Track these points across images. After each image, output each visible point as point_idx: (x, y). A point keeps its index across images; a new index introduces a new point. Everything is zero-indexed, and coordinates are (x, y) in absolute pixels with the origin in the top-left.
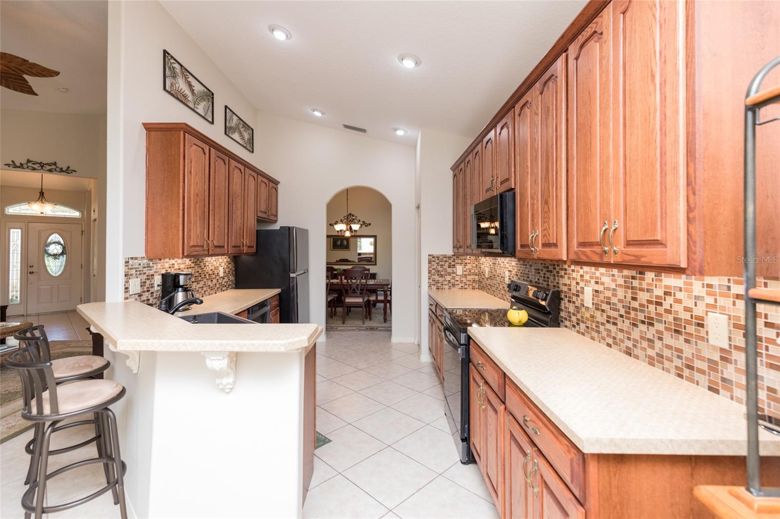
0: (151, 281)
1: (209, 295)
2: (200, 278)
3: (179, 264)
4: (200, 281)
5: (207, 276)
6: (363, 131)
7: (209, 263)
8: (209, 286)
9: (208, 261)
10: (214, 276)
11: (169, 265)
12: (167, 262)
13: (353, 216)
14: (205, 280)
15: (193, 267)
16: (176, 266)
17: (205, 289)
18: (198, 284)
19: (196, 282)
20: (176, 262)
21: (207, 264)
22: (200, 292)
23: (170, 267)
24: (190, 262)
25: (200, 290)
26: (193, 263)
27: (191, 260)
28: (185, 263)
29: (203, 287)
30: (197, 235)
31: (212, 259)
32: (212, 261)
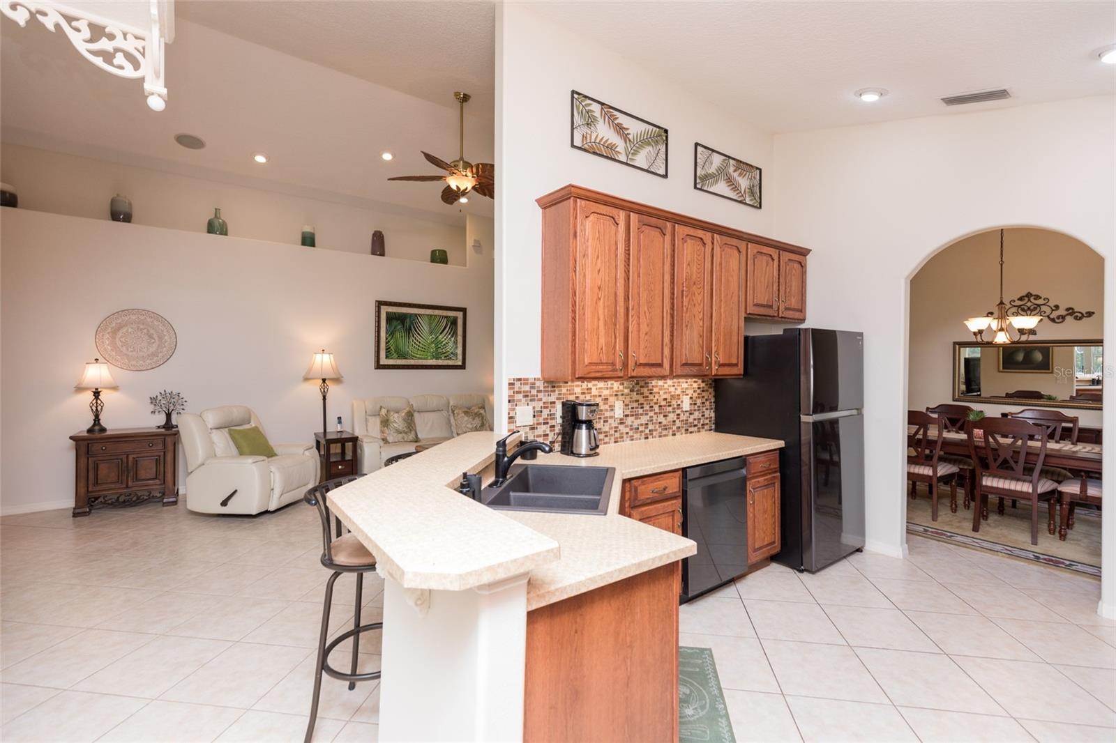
0: (550, 411)
1: (660, 436)
2: (641, 411)
3: (601, 388)
4: (642, 415)
5: (656, 408)
6: (1001, 94)
7: (661, 389)
8: (660, 423)
9: (657, 386)
10: (670, 409)
11: (582, 390)
12: (578, 386)
13: (1037, 297)
14: (652, 414)
16: (594, 392)
17: (651, 427)
18: (636, 419)
19: (632, 415)
20: (594, 385)
21: (655, 390)
22: (641, 432)
23: (583, 393)
24: (621, 387)
25: (641, 428)
26: (626, 388)
27: (623, 384)
28: (612, 388)
29: (647, 424)
30: (600, 348)
31: (666, 383)
32: (666, 386)
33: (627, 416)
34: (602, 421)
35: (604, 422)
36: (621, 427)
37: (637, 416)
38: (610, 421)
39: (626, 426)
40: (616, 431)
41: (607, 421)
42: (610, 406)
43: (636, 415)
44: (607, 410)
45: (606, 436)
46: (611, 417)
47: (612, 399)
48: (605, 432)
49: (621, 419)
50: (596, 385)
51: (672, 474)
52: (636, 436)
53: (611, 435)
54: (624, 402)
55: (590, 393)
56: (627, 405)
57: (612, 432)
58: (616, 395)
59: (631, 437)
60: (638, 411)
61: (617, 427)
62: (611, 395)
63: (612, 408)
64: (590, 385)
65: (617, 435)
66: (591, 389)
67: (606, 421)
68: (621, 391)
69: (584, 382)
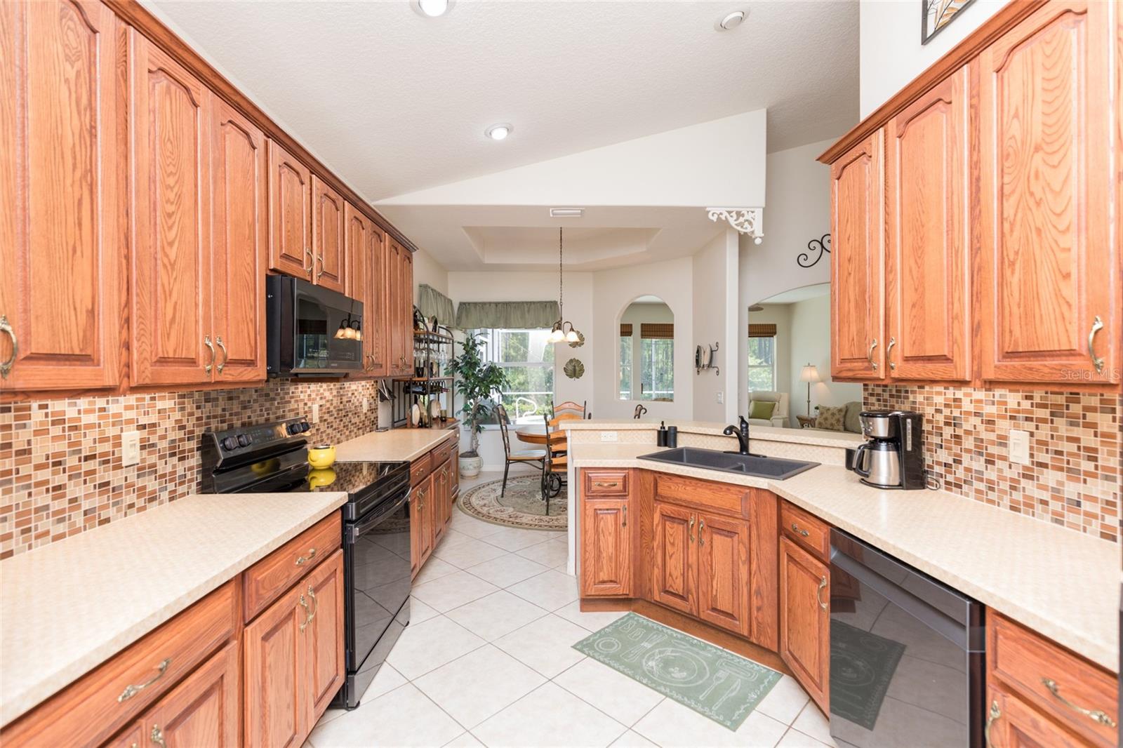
3: (980, 401)
4: (1089, 474)
11: (945, 399)
12: (939, 393)
15: (1044, 421)
16: (967, 406)
18: (1069, 478)
19: (1061, 469)
20: (966, 395)
22: (1091, 515)
23: (947, 406)
24: (1026, 404)
25: (1086, 506)
26: (1040, 406)
27: (1029, 398)
28: (1005, 403)
30: (851, 339)
33: (1043, 465)
34: (982, 459)
35: (988, 462)
36: (1024, 482)
37: (1073, 473)
38: (999, 464)
39: (1043, 487)
40: (1013, 488)
41: (993, 463)
42: (1000, 437)
43: (1069, 470)
44: (993, 443)
45: (992, 489)
46: (1004, 458)
47: (1003, 426)
48: (989, 481)
49: (1025, 468)
50: (970, 395)
51: (818, 522)
52: (1069, 517)
53: (1003, 492)
54: (1032, 434)
55: (960, 407)
56: (1039, 442)
57: (1005, 486)
58: (1012, 418)
59: (1054, 513)
60: (1079, 464)
61: (1018, 482)
62: (1000, 417)
63: (1003, 441)
64: (959, 394)
65: (1017, 496)
66: (959, 400)
67: (990, 462)
68: (1025, 411)
69: (948, 389)
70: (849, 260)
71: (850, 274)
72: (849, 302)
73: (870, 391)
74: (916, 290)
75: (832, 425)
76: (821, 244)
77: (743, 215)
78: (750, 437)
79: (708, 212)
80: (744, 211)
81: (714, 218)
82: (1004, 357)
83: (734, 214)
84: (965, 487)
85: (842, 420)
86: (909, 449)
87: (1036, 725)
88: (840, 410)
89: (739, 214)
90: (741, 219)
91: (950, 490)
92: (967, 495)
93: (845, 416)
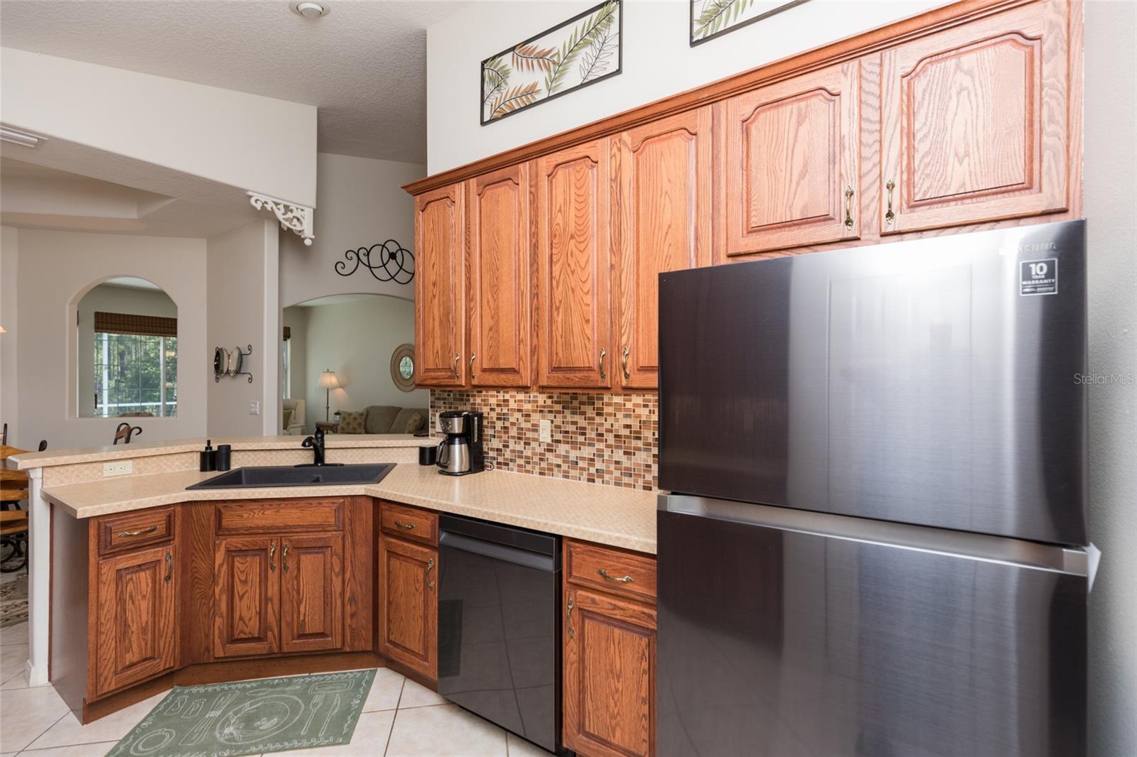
1: (617, 484)
2: (581, 439)
3: (521, 401)
4: (582, 444)
5: (610, 438)
7: (620, 410)
8: (617, 463)
9: (609, 404)
10: (640, 444)
11: (497, 401)
12: (493, 396)
14: (601, 446)
15: (559, 412)
16: (512, 405)
17: (599, 465)
18: (572, 448)
19: (568, 443)
20: (511, 397)
21: (607, 410)
22: (582, 469)
23: (498, 405)
24: (549, 402)
25: (581, 464)
26: (557, 402)
27: (550, 397)
28: (537, 402)
29: (593, 460)
30: (435, 352)
31: (630, 400)
32: (629, 405)
33: (559, 441)
34: (522, 442)
35: (525, 443)
36: (548, 455)
37: (575, 445)
38: (534, 444)
39: (558, 456)
40: (541, 459)
41: (529, 444)
42: (533, 425)
43: (572, 443)
44: (529, 430)
45: (528, 463)
46: (536, 440)
47: (535, 417)
48: (527, 457)
49: (548, 445)
50: (514, 397)
51: (424, 513)
52: (573, 473)
53: (535, 463)
54: (552, 422)
55: (508, 406)
56: (557, 427)
57: (536, 459)
58: (541, 411)
59: (564, 472)
60: (577, 438)
61: (544, 455)
62: (534, 411)
63: (535, 428)
64: (507, 396)
65: (544, 465)
66: (507, 401)
67: (527, 444)
68: (549, 406)
69: (499, 392)
70: (434, 284)
71: (434, 296)
72: (434, 320)
73: (437, 396)
74: (493, 318)
75: (354, 429)
76: (358, 255)
77: (292, 211)
78: (326, 447)
79: (251, 197)
80: (293, 207)
81: (258, 206)
82: (552, 371)
83: (281, 207)
84: (511, 464)
85: (363, 423)
86: (476, 441)
87: (593, 601)
88: (361, 414)
89: (286, 207)
90: (290, 215)
91: (501, 468)
92: (512, 470)
93: (366, 420)
